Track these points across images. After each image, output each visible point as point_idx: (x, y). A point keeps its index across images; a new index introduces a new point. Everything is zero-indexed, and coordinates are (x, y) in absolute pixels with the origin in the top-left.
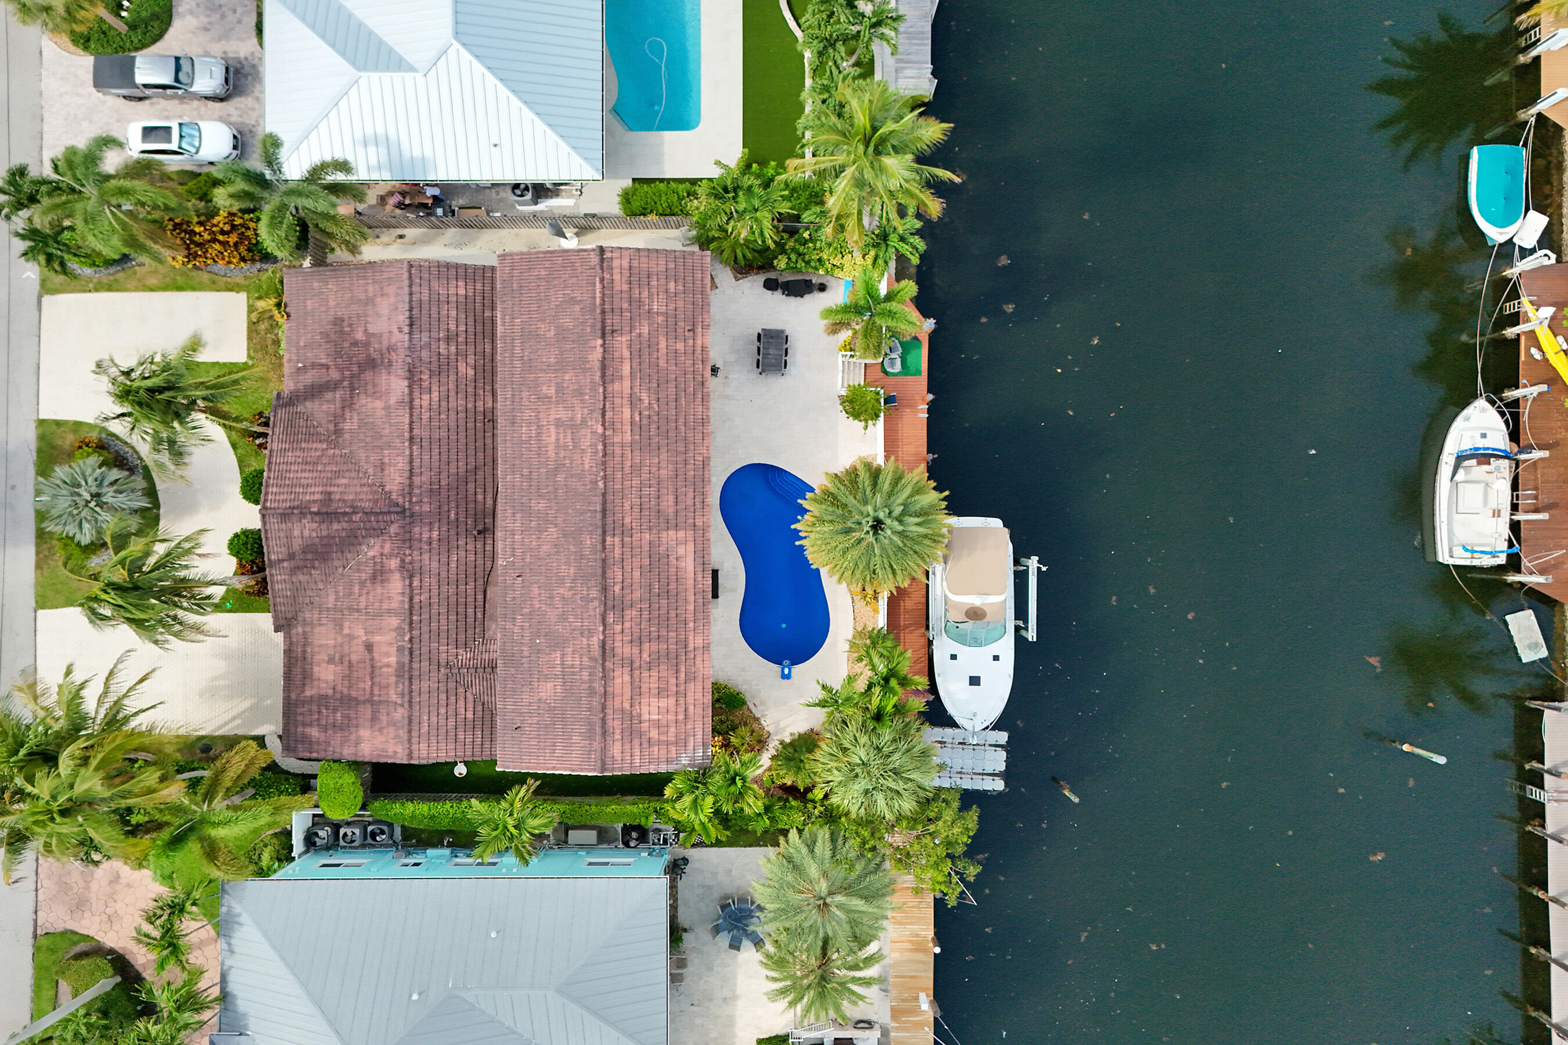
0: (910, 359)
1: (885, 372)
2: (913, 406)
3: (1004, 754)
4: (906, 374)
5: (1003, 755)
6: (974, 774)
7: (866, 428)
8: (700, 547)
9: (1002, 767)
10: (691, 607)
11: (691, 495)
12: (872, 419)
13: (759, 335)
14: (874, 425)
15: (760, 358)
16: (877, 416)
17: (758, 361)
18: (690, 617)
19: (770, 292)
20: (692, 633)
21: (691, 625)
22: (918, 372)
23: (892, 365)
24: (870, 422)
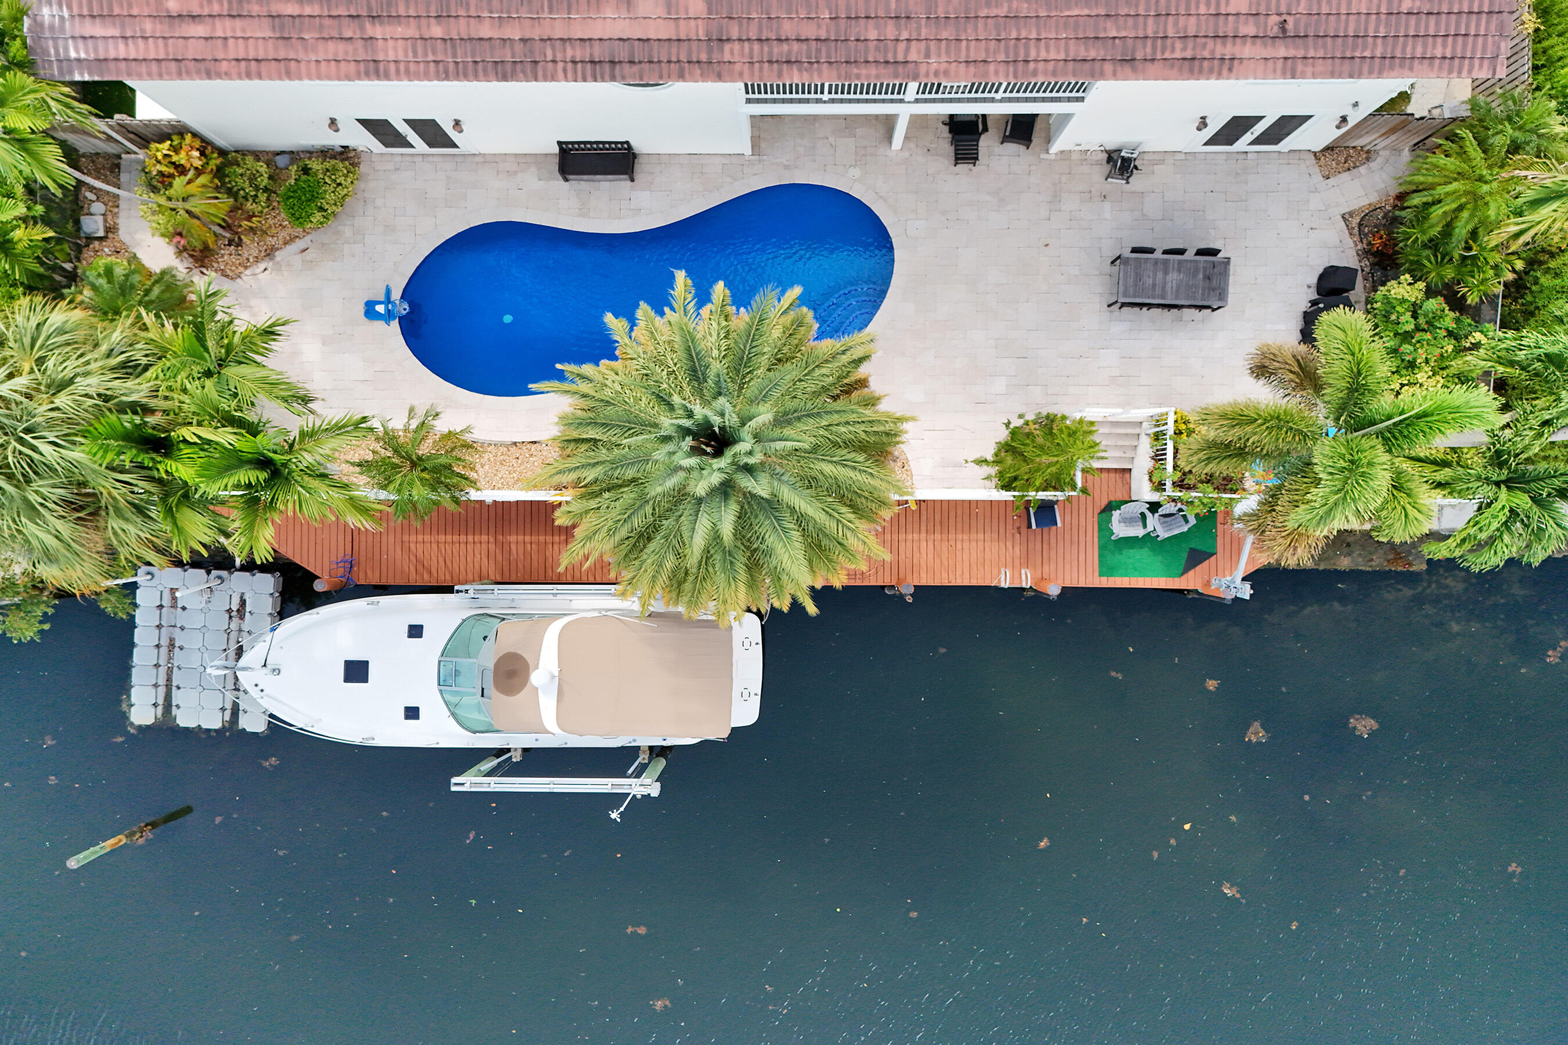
0: (1141, 555)
1: (1109, 508)
2: (1026, 561)
3: (217, 725)
4: (1102, 548)
5: (214, 722)
6: (170, 672)
7: (981, 462)
8: (661, 53)
9: (184, 720)
10: (486, 31)
11: (809, 31)
12: (1001, 475)
13: (1214, 252)
14: (988, 478)
15: (1158, 255)
16: (1007, 487)
17: (1151, 251)
18: (460, 28)
19: (1314, 280)
20: (411, 31)
21: (437, 31)
22: (1106, 569)
23: (1127, 521)
24: (993, 470)
